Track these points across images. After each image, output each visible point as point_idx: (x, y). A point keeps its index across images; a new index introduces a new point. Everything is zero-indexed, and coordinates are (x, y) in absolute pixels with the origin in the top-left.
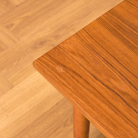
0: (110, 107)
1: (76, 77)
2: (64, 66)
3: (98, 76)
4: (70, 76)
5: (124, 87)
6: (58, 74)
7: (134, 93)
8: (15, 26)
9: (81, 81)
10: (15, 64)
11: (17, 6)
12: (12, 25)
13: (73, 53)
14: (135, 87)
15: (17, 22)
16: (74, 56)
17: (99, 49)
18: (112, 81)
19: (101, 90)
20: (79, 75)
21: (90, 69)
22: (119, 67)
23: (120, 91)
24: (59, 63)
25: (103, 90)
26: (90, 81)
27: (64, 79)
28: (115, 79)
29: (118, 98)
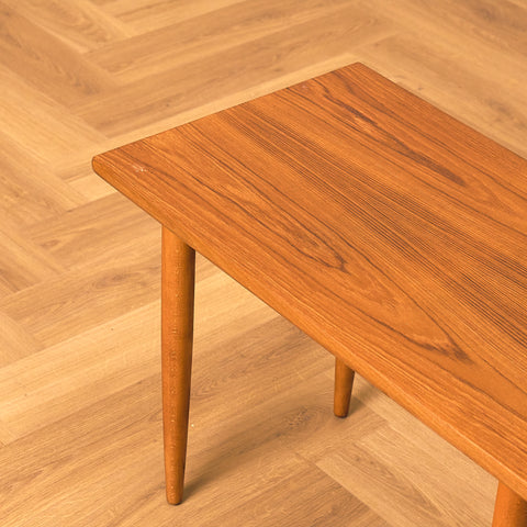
0: (218, 216)
1: (167, 179)
2: (147, 165)
3: (204, 180)
4: (155, 177)
5: (249, 195)
6: (136, 174)
7: (263, 203)
8: (60, 245)
9: (175, 184)
10: (53, 309)
11: (70, 211)
12: (55, 243)
13: (167, 151)
14: (266, 196)
15: (66, 239)
16: (166, 155)
17: (213, 149)
18: (229, 188)
19: (207, 197)
20: (171, 177)
21: (192, 171)
22: (245, 173)
23: (240, 200)
24: (137, 161)
25: (211, 197)
26: (190, 185)
27: (145, 180)
28: (235, 186)
29: (236, 206)
